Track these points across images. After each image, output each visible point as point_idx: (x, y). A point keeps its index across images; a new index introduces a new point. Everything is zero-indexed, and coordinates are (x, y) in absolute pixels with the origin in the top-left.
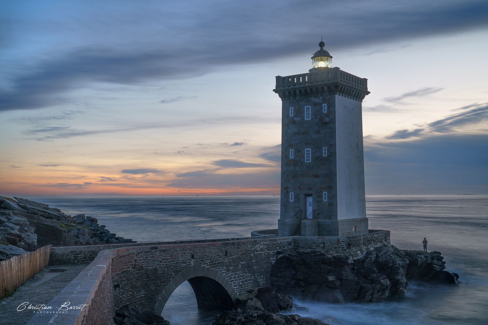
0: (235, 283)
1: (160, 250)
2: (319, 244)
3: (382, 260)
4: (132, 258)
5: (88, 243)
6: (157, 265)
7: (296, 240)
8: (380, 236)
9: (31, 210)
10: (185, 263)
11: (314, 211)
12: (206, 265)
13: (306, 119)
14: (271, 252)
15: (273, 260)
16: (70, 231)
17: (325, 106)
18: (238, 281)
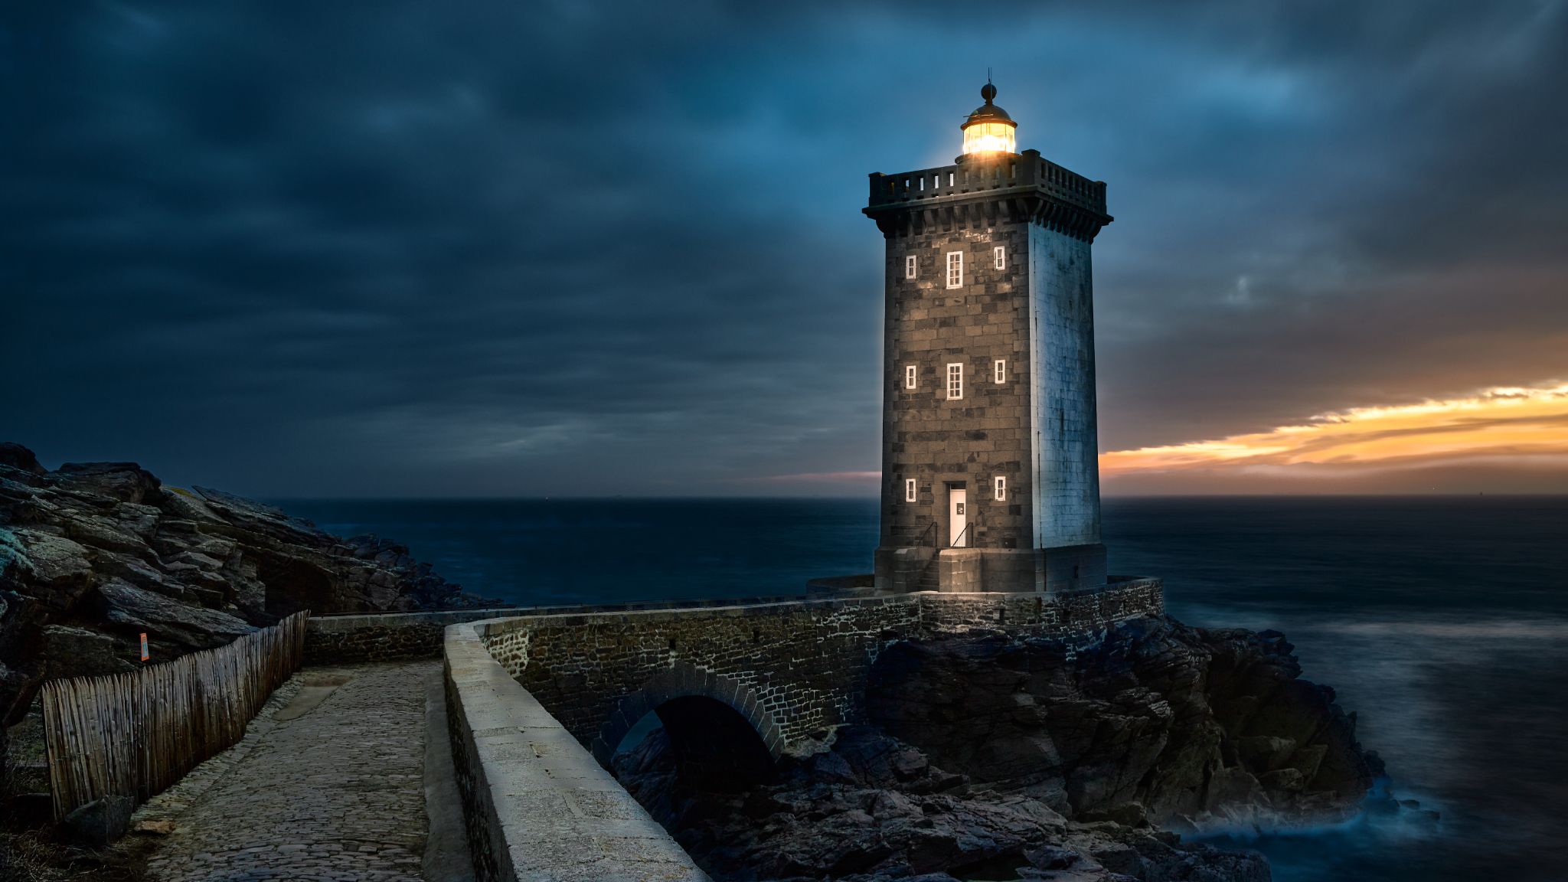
0: (778, 713)
1: (591, 626)
2: (988, 613)
3: (1148, 653)
4: (520, 646)
5: (392, 609)
6: (583, 666)
7: (930, 602)
8: (1139, 590)
9: (242, 519)
10: (655, 660)
11: (970, 527)
12: (706, 667)
13: (949, 286)
14: (867, 632)
15: (873, 653)
16: (347, 577)
17: (1000, 253)
18: (787, 708)
